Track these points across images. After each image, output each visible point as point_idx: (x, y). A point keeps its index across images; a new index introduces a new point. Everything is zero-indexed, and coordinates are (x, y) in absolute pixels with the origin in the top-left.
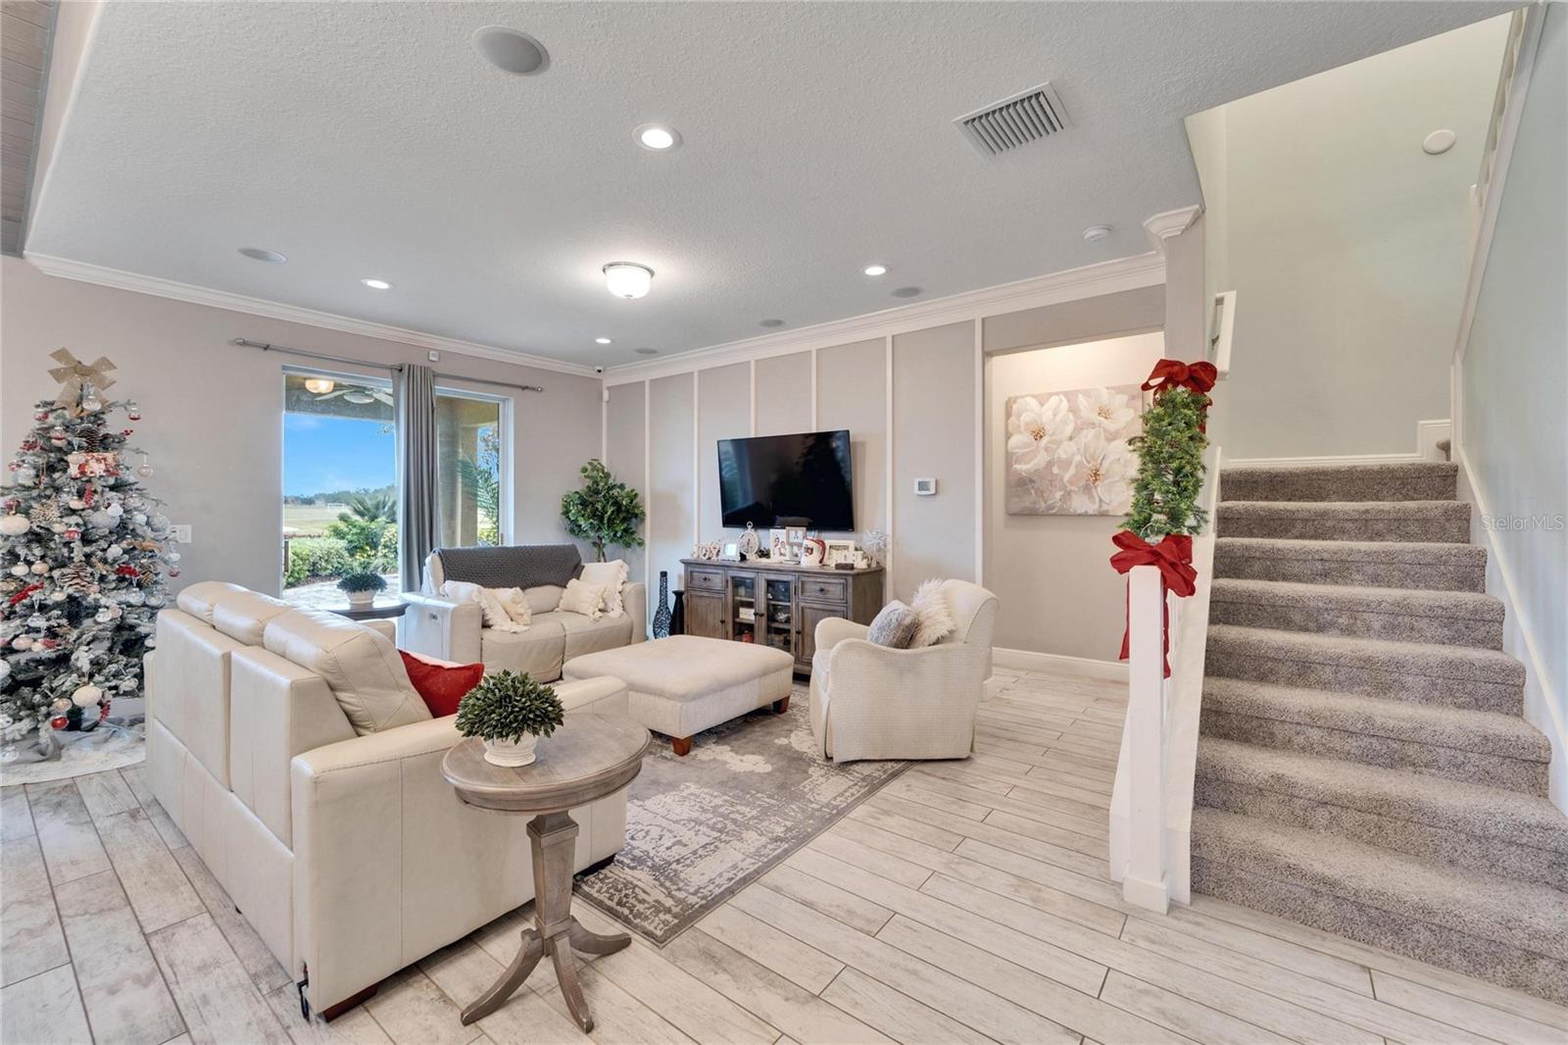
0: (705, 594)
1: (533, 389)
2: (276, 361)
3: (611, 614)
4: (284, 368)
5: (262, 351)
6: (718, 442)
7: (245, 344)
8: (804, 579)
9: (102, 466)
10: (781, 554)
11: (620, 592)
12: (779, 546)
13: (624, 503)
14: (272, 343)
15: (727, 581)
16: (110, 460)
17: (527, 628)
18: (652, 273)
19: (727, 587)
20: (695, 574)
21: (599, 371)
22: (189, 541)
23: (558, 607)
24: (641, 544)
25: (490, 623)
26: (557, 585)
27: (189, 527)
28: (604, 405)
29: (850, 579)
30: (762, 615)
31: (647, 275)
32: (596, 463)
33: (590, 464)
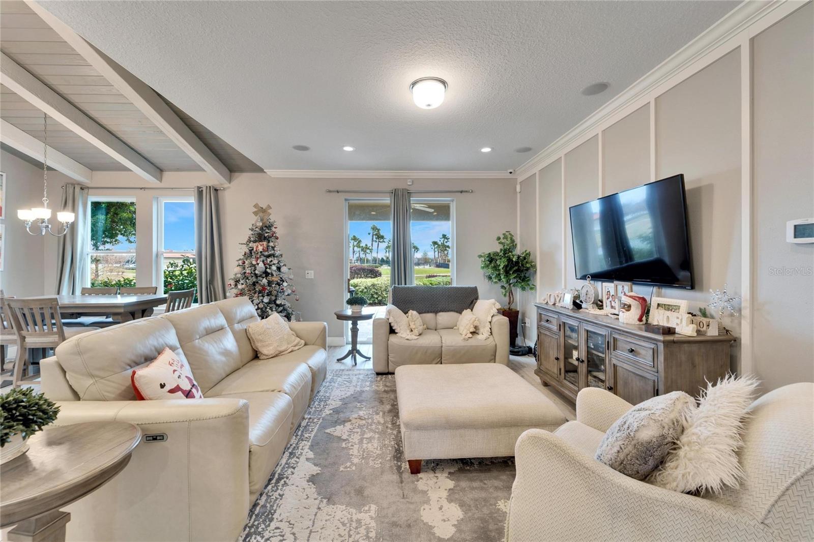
0: (548, 333)
1: (466, 191)
2: (343, 196)
3: (480, 337)
4: (346, 200)
5: (337, 193)
6: (570, 208)
7: (330, 191)
8: (616, 336)
9: (262, 247)
10: (612, 307)
11: (490, 322)
12: (610, 299)
13: (514, 260)
14: (340, 189)
15: (560, 325)
16: (265, 246)
17: (416, 337)
18: (444, 82)
19: (560, 330)
20: (543, 315)
21: (511, 173)
22: (313, 277)
23: (456, 326)
24: (533, 288)
25: (396, 331)
26: (457, 312)
27: (313, 272)
28: (518, 195)
29: (661, 346)
30: (583, 361)
31: (441, 86)
32: (507, 234)
33: (504, 234)
